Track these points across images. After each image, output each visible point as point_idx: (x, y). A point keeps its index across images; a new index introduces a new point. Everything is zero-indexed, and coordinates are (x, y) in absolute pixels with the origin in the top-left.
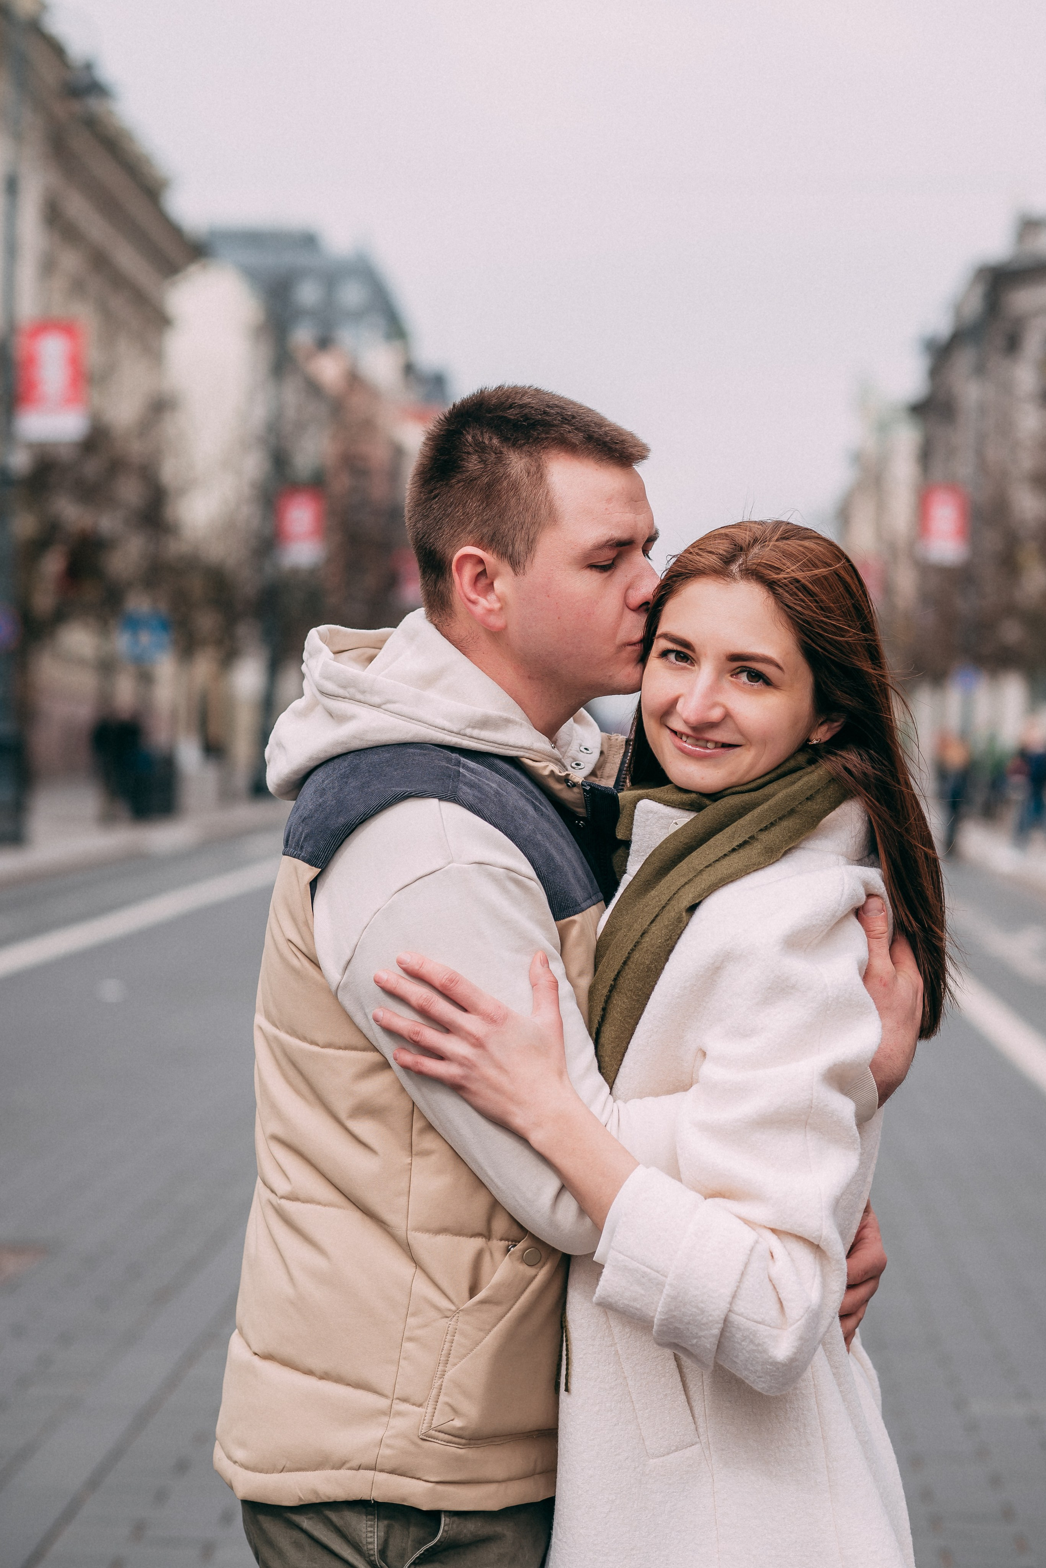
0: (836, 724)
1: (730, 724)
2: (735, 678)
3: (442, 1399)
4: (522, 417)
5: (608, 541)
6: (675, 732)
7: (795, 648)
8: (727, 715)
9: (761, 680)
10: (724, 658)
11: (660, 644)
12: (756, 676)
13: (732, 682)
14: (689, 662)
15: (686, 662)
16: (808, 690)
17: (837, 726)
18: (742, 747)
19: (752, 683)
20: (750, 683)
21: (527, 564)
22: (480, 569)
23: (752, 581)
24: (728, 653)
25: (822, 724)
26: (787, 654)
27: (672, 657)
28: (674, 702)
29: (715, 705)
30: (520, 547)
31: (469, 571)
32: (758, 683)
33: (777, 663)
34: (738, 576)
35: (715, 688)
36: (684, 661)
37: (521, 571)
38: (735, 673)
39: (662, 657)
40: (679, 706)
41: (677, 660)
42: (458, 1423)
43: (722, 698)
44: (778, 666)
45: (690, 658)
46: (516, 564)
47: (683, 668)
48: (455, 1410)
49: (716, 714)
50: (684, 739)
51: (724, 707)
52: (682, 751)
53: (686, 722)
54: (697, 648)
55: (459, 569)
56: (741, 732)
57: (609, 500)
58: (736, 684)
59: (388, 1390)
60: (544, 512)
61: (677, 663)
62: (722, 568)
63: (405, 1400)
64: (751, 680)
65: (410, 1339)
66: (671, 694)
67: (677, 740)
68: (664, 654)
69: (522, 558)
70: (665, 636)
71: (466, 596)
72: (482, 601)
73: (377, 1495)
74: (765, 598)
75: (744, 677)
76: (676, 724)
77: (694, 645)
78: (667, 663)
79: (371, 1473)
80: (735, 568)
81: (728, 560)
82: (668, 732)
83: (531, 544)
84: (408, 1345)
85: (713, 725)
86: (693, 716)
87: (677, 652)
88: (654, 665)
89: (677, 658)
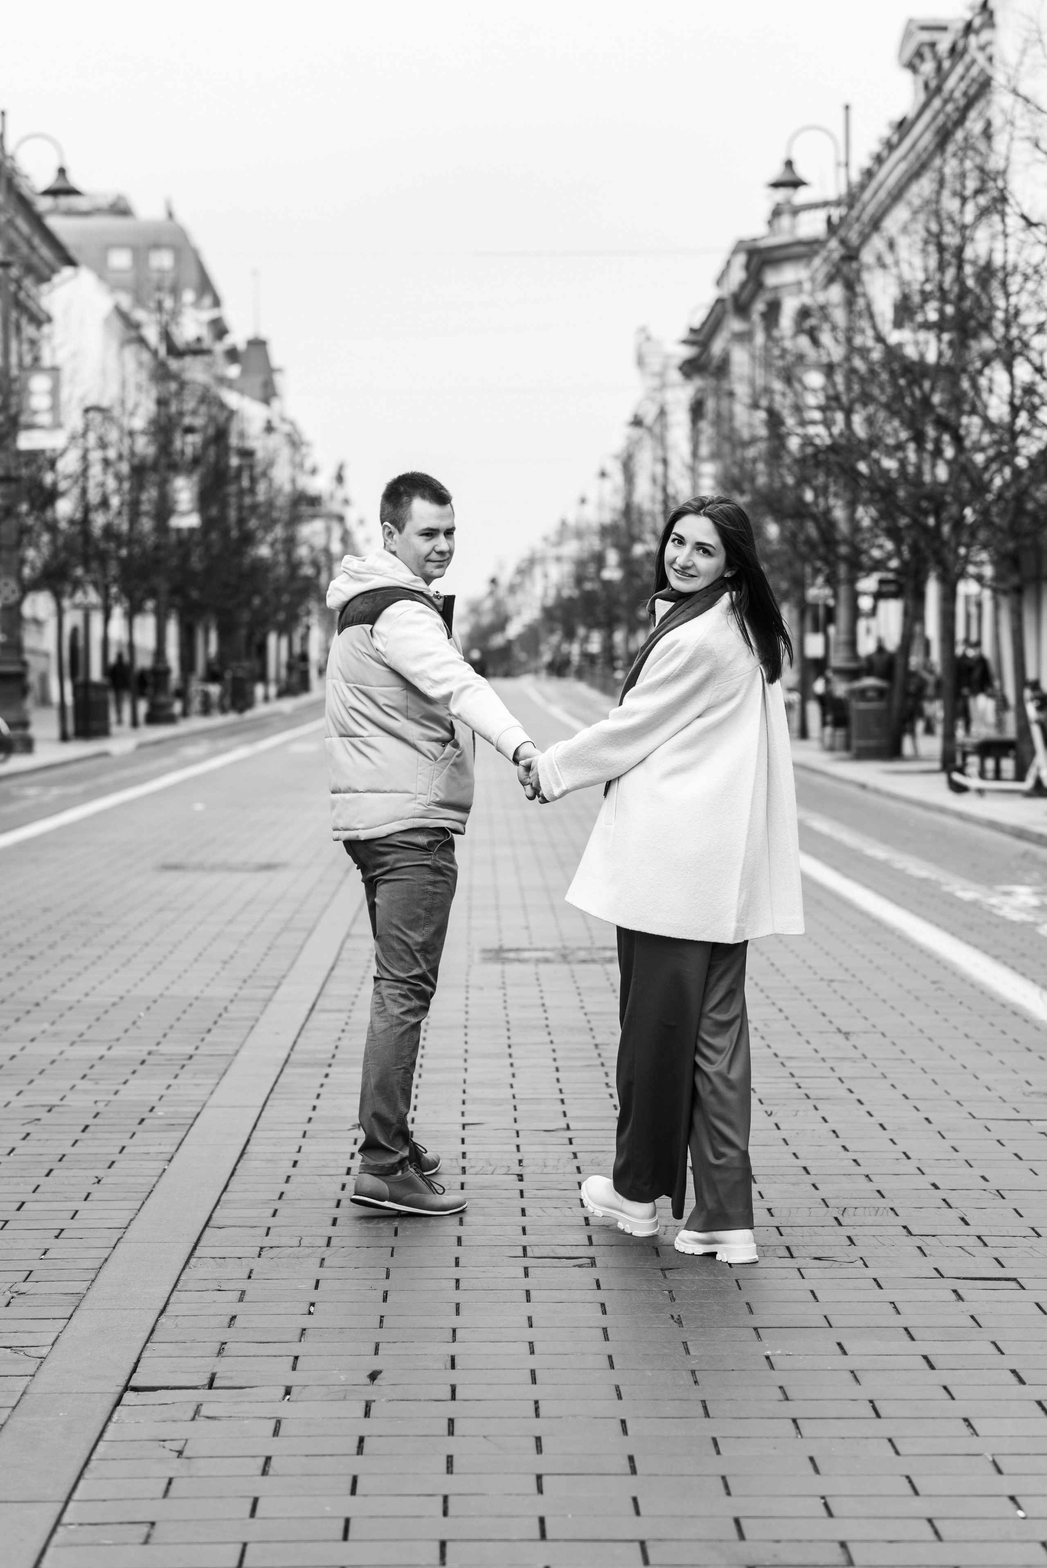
1: (694, 568)
2: (698, 551)
3: (433, 792)
6: (675, 570)
8: (694, 565)
9: (708, 553)
10: (695, 544)
11: (673, 536)
12: (706, 551)
13: (696, 552)
16: (724, 558)
17: (734, 572)
18: (698, 577)
19: (704, 554)
21: (403, 531)
22: (389, 531)
23: (707, 517)
24: (697, 542)
25: (728, 571)
26: (718, 544)
27: (676, 542)
28: (676, 559)
29: (690, 560)
30: (401, 525)
32: (706, 554)
34: (702, 515)
35: (690, 554)
36: (681, 544)
38: (698, 549)
40: (677, 560)
42: (438, 799)
43: (693, 558)
44: (714, 548)
45: (683, 543)
47: (681, 546)
48: (436, 795)
49: (690, 564)
50: (679, 572)
51: (693, 561)
52: (677, 577)
53: (679, 565)
54: (685, 539)
56: (698, 571)
58: (698, 553)
59: (414, 792)
62: (698, 512)
63: (420, 794)
64: (704, 552)
65: (420, 774)
66: (675, 555)
67: (675, 572)
68: (674, 541)
69: (401, 529)
70: (675, 534)
73: (415, 826)
74: (711, 523)
75: (701, 551)
76: (676, 567)
78: (675, 544)
79: (412, 819)
80: (702, 512)
81: (700, 508)
82: (673, 570)
84: (419, 776)
85: (688, 568)
86: (682, 564)
87: (679, 540)
88: (670, 545)
89: (678, 543)
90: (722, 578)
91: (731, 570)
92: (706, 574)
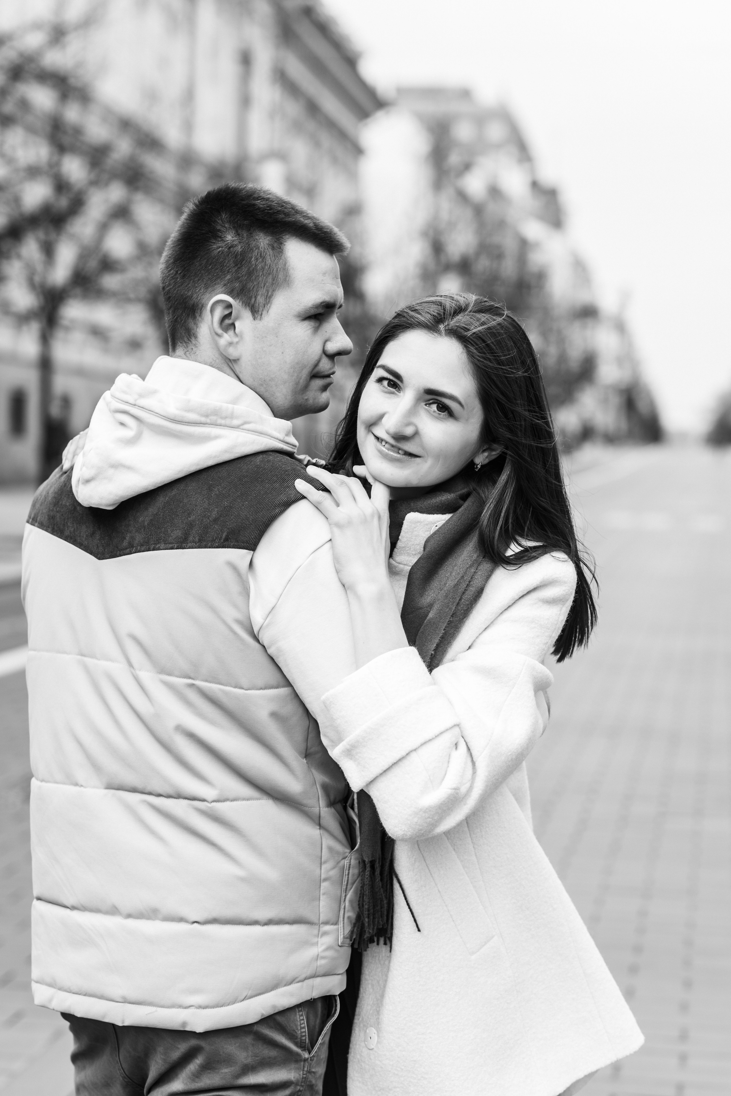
0: (494, 453)
1: (417, 439)
2: (428, 407)
4: (268, 207)
5: (322, 303)
6: (377, 438)
7: (475, 392)
8: (416, 433)
9: (446, 412)
10: (423, 391)
11: (378, 373)
12: (443, 408)
13: (426, 409)
14: (397, 389)
15: (395, 389)
16: (479, 425)
18: (421, 458)
19: (440, 413)
20: (438, 412)
21: (264, 312)
22: (227, 312)
23: (453, 338)
24: (426, 388)
25: (484, 451)
26: (469, 396)
27: (385, 383)
28: (381, 417)
29: (409, 424)
30: (260, 300)
31: (219, 312)
32: (444, 413)
33: (460, 402)
34: (443, 332)
35: (412, 411)
36: (394, 387)
37: (259, 317)
38: (428, 404)
39: (378, 382)
40: (384, 420)
41: (388, 386)
43: (415, 420)
44: (460, 403)
45: (399, 386)
46: (255, 311)
47: (393, 393)
49: (409, 431)
50: (384, 443)
51: (416, 426)
52: (380, 452)
54: (405, 379)
55: (212, 311)
56: (423, 448)
57: (324, 274)
58: (428, 411)
60: (281, 276)
61: (389, 388)
62: (434, 326)
63: (327, 923)
64: (439, 410)
65: (326, 880)
66: (381, 410)
67: (378, 444)
68: (380, 380)
69: (261, 308)
70: (383, 367)
71: (214, 330)
72: (225, 335)
73: (316, 994)
74: (460, 353)
75: (434, 407)
77: (403, 377)
78: (381, 387)
79: (312, 980)
80: (442, 327)
81: (438, 320)
82: (373, 437)
83: (268, 299)
85: (406, 438)
86: (392, 430)
87: (390, 380)
88: (371, 387)
89: (389, 385)
90: (471, 464)
91: (490, 449)
92: (440, 455)
